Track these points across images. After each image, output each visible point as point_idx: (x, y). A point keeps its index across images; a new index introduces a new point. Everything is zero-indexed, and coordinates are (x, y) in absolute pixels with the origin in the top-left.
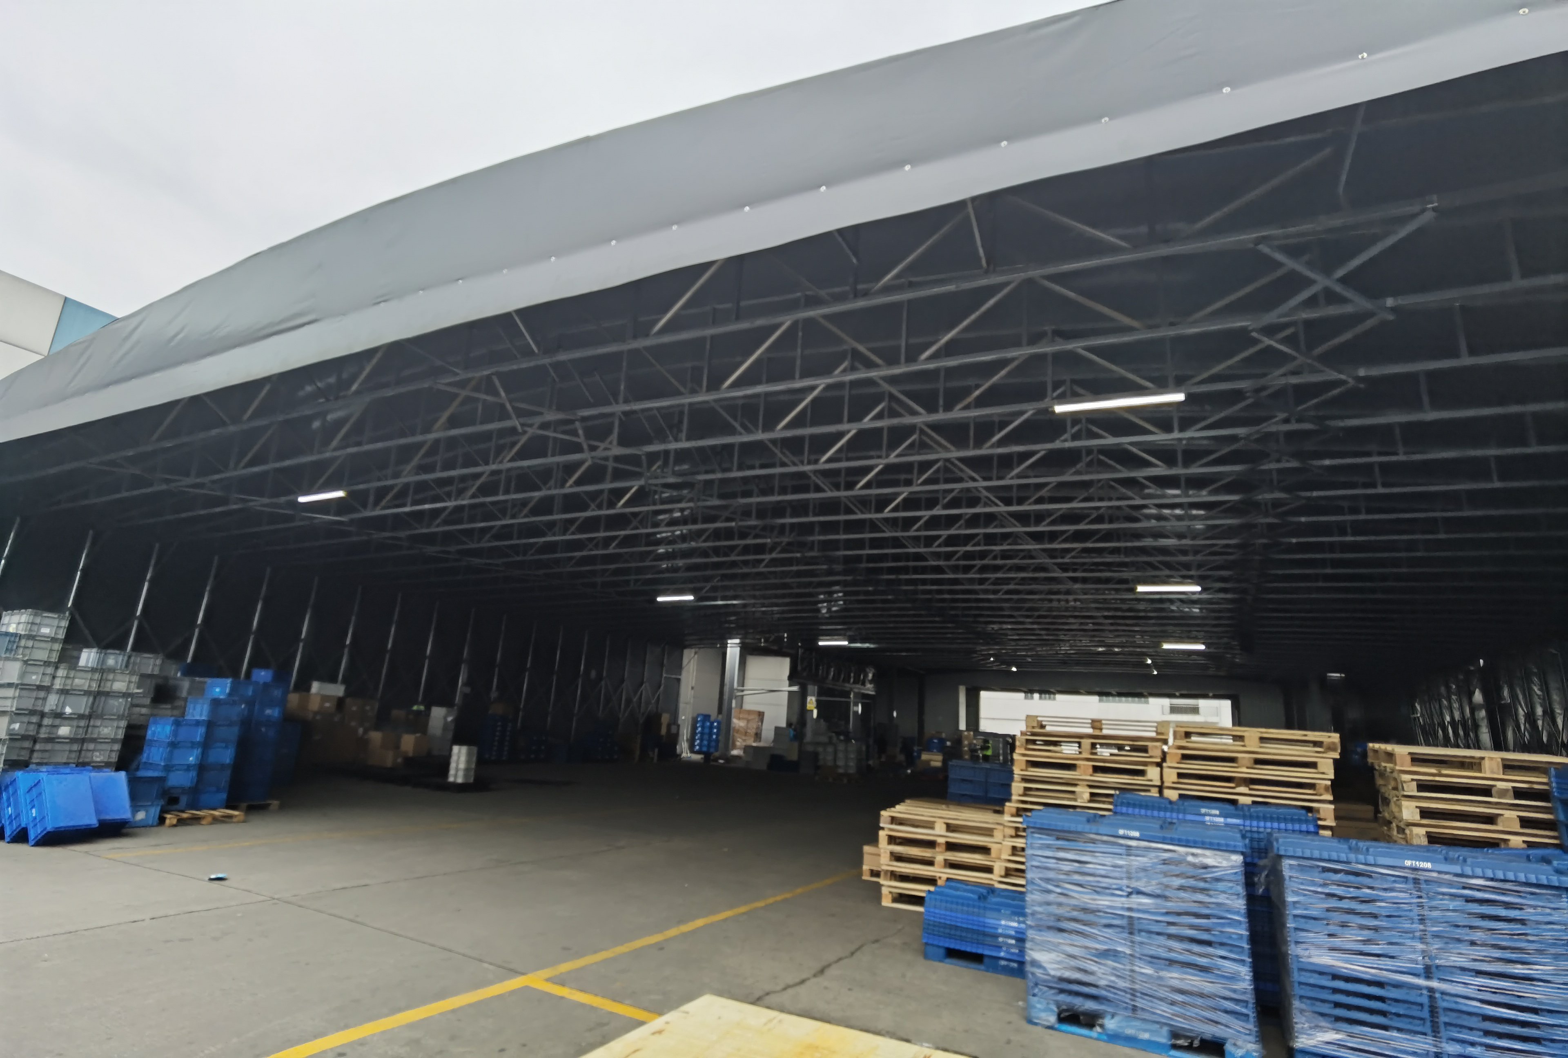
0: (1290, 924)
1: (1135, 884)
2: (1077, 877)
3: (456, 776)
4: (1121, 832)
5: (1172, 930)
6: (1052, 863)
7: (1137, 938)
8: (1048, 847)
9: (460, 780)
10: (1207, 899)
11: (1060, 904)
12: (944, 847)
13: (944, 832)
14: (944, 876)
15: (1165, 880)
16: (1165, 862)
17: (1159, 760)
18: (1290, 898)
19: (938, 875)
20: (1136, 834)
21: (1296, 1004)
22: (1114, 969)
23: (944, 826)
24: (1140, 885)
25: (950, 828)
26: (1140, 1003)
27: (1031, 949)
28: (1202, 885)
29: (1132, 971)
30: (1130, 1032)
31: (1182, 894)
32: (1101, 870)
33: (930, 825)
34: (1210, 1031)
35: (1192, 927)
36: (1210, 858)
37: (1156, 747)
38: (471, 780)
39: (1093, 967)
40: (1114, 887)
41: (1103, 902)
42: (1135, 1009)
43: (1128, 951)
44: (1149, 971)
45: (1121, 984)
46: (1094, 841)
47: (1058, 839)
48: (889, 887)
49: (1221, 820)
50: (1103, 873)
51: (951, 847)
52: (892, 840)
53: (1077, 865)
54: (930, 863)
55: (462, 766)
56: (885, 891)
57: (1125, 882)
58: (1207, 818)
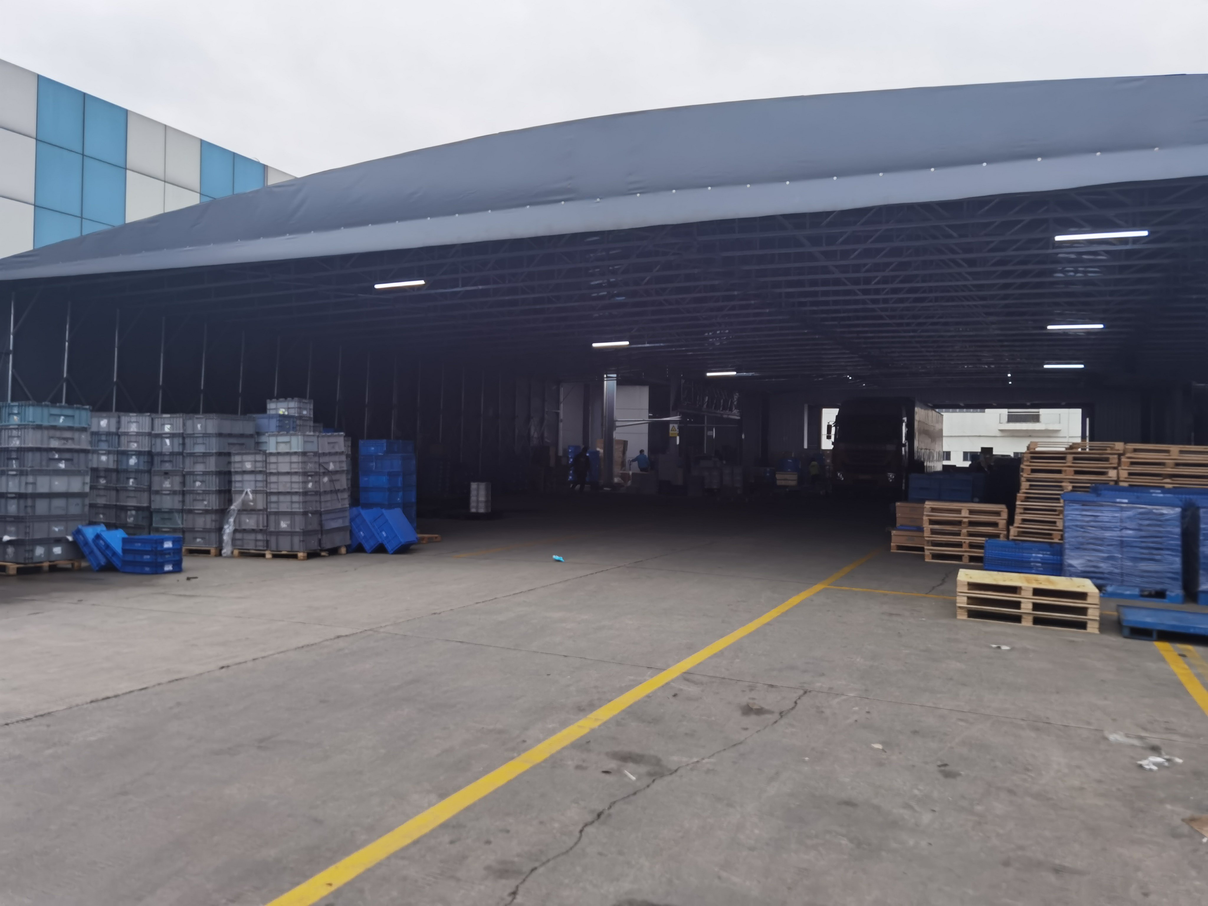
0: (1201, 538)
1: (1125, 525)
2: (1092, 524)
3: (477, 507)
4: (1118, 500)
5: (1143, 545)
6: (1079, 518)
7: (1125, 549)
8: (1077, 510)
9: (482, 510)
10: (1161, 529)
11: (1083, 537)
12: (967, 524)
13: (967, 515)
14: (967, 541)
15: (1141, 522)
16: (1141, 514)
17: (1116, 465)
18: (1202, 526)
19: (963, 541)
20: (1126, 501)
21: (1201, 572)
22: (1112, 564)
23: (968, 511)
24: (1127, 525)
25: (971, 512)
26: (1126, 578)
27: (1068, 559)
28: (1159, 523)
29: (1122, 564)
30: (1119, 591)
31: (1149, 528)
32: (1106, 519)
33: (959, 511)
34: (1159, 587)
35: (1153, 542)
36: (1165, 511)
37: (1114, 458)
38: (490, 511)
39: (1102, 565)
40: (1113, 526)
41: (1108, 534)
42: (1123, 581)
43: (1120, 556)
44: (1130, 564)
45: (1116, 571)
46: (1102, 506)
47: (1083, 505)
48: (929, 550)
49: (1161, 495)
50: (1107, 520)
51: (972, 524)
52: (932, 522)
53: (1093, 517)
54: (958, 534)
55: (482, 498)
56: (927, 553)
57: (1118, 524)
58: (1154, 495)
